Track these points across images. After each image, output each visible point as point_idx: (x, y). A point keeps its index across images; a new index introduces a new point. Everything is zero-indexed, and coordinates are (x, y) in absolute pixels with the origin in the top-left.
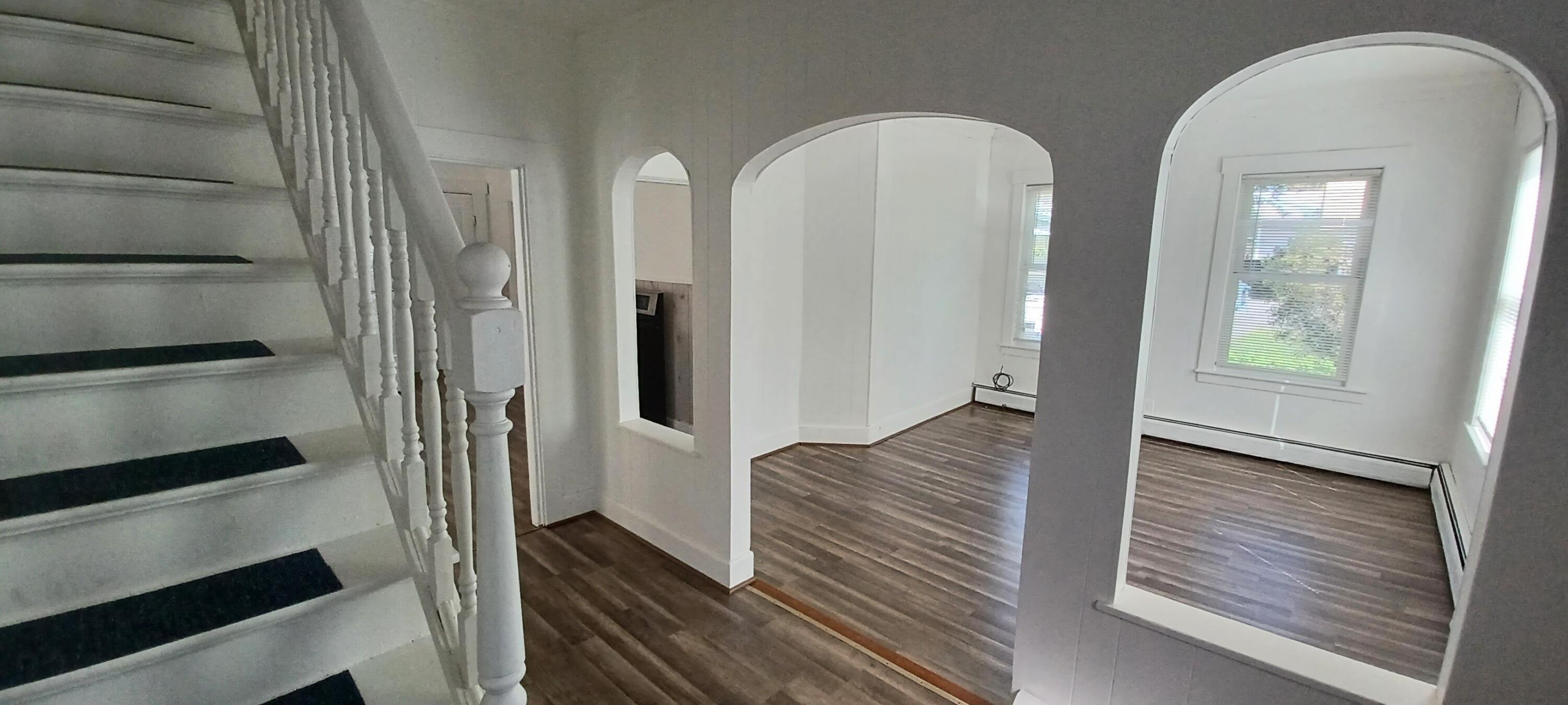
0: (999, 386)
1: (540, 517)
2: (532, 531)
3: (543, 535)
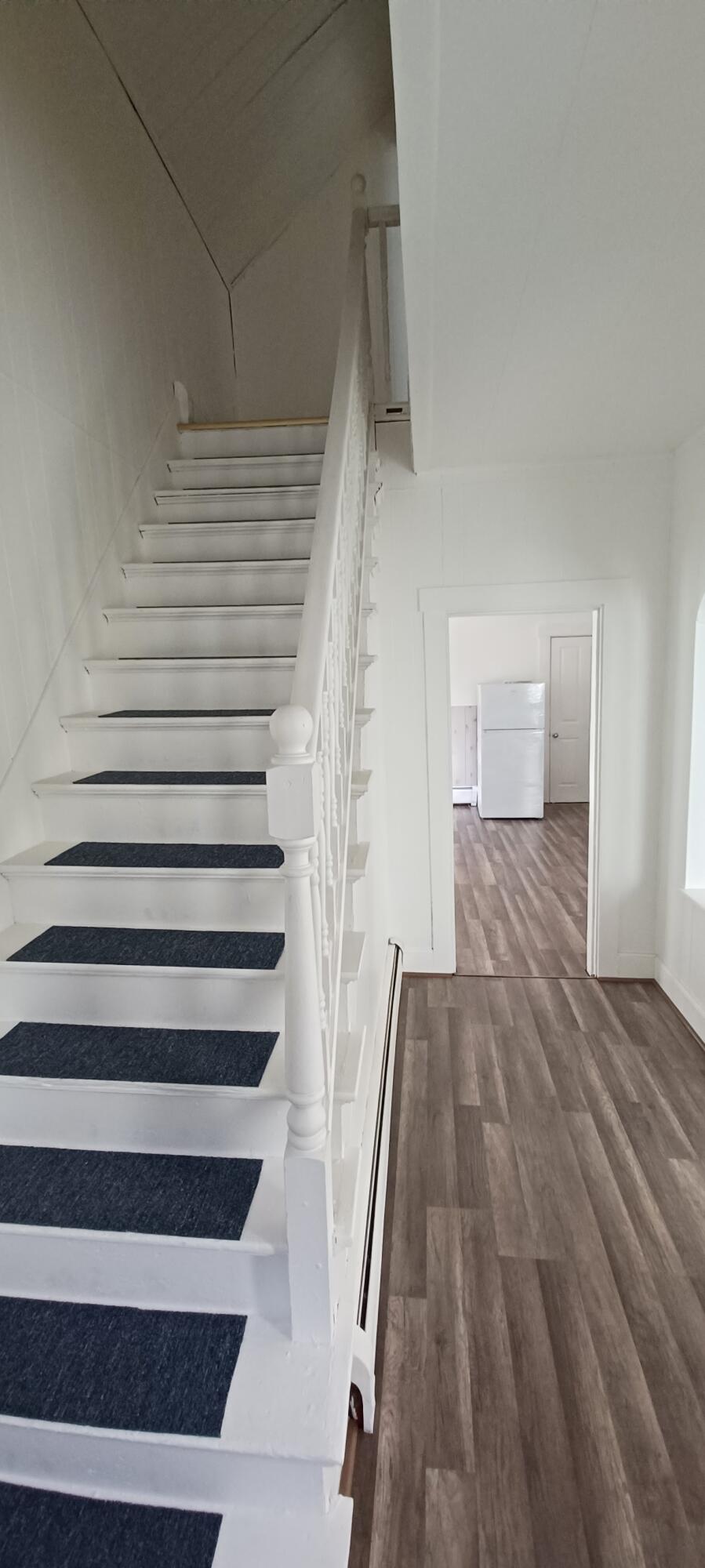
1: (593, 967)
2: (583, 977)
3: (591, 985)
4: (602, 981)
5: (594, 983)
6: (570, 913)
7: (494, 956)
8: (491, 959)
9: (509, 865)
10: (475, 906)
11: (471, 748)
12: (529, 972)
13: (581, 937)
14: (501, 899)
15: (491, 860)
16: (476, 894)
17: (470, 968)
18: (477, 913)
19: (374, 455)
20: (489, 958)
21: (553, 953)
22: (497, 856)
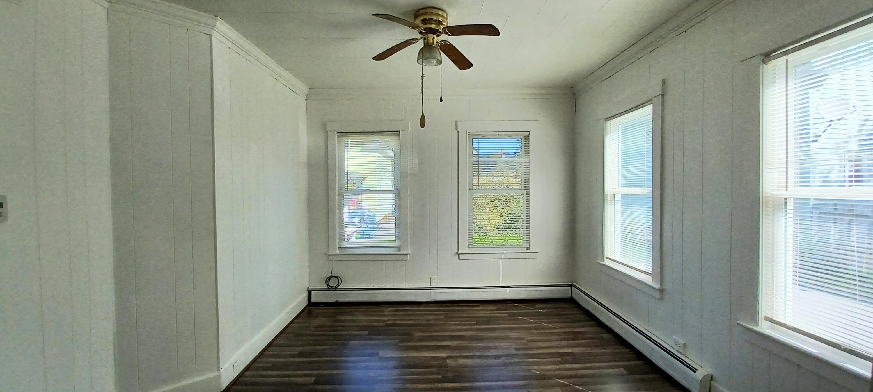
0: (331, 286)
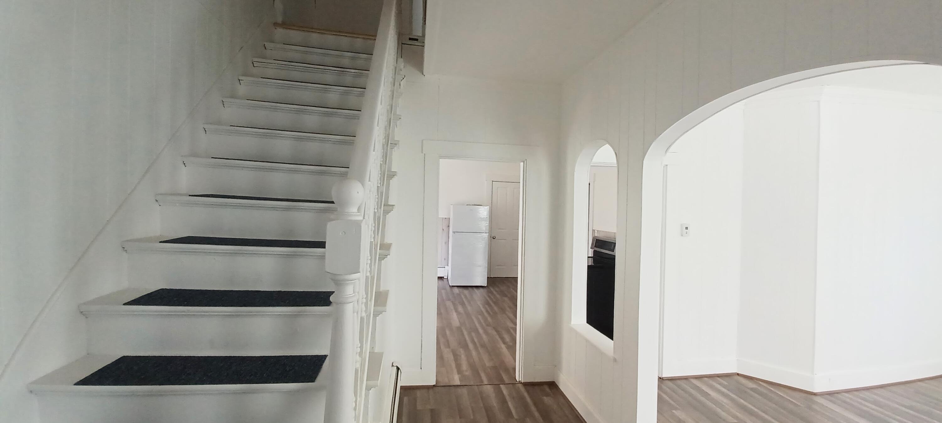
1: (519, 377)
2: (514, 383)
3: (519, 387)
4: (526, 385)
5: (520, 385)
6: (504, 343)
7: (459, 371)
8: (458, 374)
9: (468, 315)
10: (448, 341)
11: (445, 243)
12: (482, 381)
13: (512, 359)
14: (463, 334)
15: (456, 311)
16: (448, 332)
17: (445, 381)
18: (449, 344)
19: (401, 60)
20: (457, 373)
21: (495, 368)
22: (460, 309)
